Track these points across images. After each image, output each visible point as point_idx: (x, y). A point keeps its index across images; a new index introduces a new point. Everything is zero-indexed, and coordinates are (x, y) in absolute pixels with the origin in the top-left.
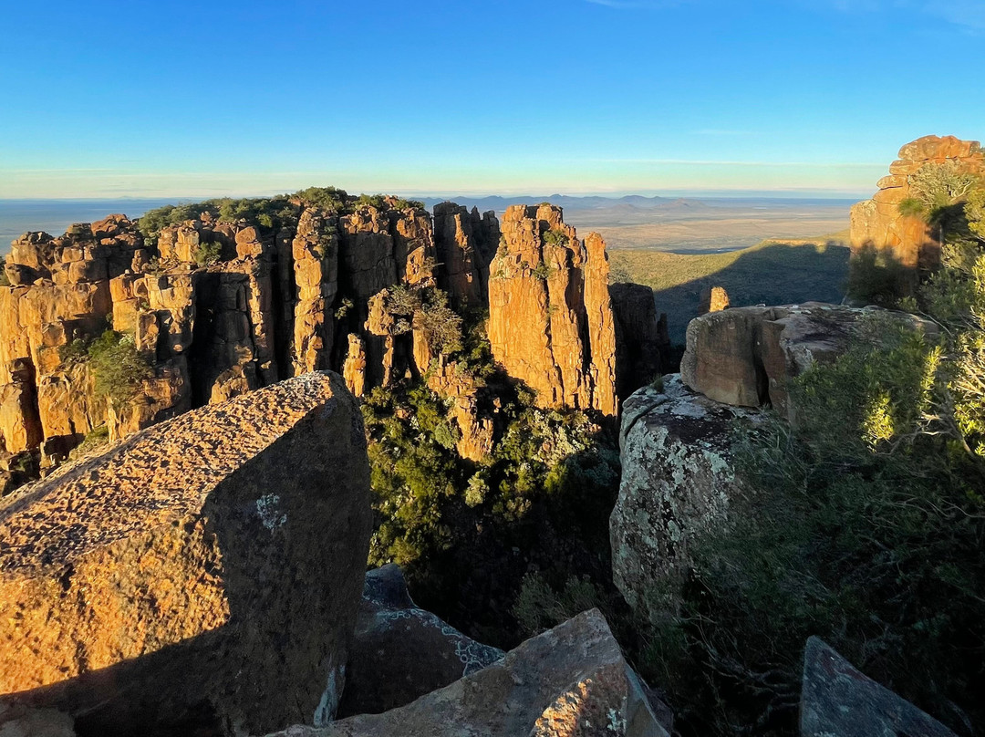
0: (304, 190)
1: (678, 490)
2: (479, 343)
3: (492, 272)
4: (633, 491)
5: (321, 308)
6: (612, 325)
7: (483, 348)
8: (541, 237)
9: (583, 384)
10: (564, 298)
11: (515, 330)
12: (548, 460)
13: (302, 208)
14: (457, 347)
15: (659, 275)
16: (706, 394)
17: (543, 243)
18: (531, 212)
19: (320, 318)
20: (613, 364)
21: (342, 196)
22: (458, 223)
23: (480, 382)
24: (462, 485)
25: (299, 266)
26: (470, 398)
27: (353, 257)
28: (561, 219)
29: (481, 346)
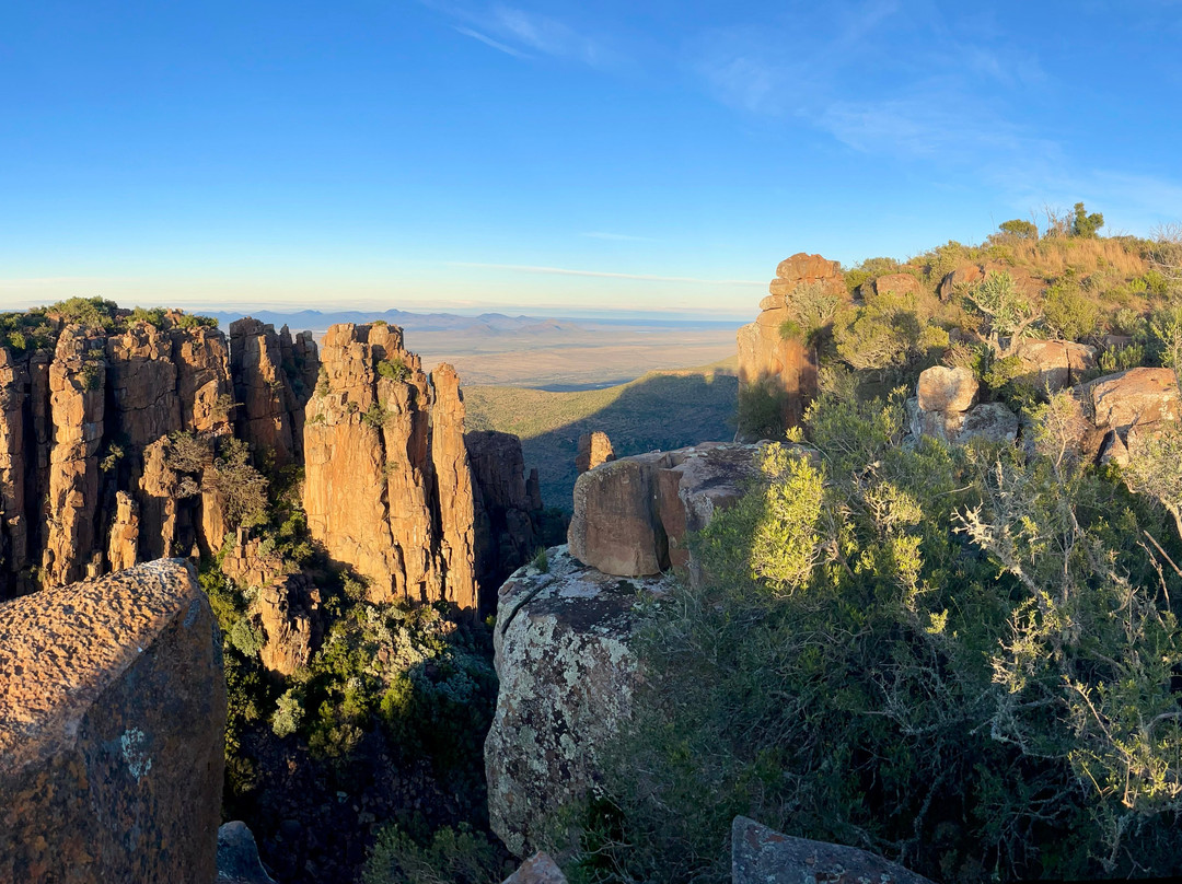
0: (64, 301)
1: (571, 693)
2: (291, 514)
3: (308, 416)
4: (515, 704)
5: (83, 455)
6: (470, 488)
7: (297, 521)
8: (375, 369)
9: (432, 568)
10: (405, 452)
11: (340, 496)
12: (385, 673)
13: (62, 325)
14: (261, 518)
15: (526, 419)
16: (599, 567)
17: (376, 379)
18: (361, 334)
19: (81, 467)
20: (471, 540)
21: (112, 309)
22: (263, 348)
23: (292, 567)
24: (268, 707)
25: (56, 400)
26: (278, 589)
27: (124, 392)
28: (401, 344)
29: (294, 518)
